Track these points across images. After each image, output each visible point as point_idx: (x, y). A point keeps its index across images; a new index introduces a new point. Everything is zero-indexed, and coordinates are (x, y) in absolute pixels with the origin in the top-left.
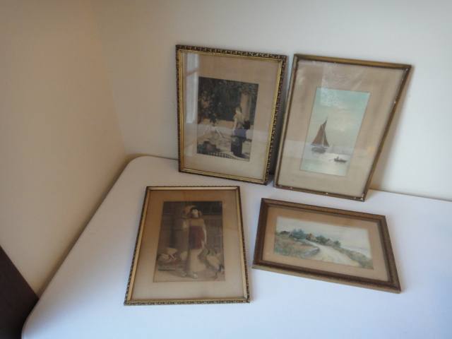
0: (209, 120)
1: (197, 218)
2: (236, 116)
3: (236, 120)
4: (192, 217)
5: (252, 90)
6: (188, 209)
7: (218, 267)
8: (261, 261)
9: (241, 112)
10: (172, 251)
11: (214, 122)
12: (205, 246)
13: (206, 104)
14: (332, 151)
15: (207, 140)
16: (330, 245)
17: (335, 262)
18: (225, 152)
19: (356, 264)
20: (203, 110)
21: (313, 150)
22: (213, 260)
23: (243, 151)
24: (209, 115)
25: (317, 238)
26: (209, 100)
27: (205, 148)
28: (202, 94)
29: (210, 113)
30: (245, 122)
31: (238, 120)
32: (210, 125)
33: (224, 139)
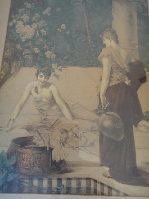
0: (34, 70)
2: (104, 52)
3: (105, 62)
9: (117, 42)
11: (48, 74)
18: (83, 172)
20: (19, 46)
24: (35, 55)
26: (35, 22)
27: (15, 165)
28: (20, 11)
29: (37, 50)
30: (131, 64)
31: (112, 60)
32: (35, 83)
33: (76, 122)
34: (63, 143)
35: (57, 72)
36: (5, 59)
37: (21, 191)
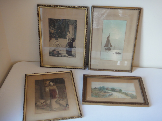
0: (55, 39)
1: (52, 86)
2: (67, 36)
3: (67, 38)
4: (50, 85)
5: (75, 23)
6: (48, 83)
7: (65, 105)
8: (85, 101)
9: (70, 34)
10: (42, 101)
11: (57, 40)
12: (58, 97)
13: (53, 31)
14: (114, 49)
15: (54, 49)
16: (117, 91)
17: (120, 98)
18: (64, 55)
19: (130, 98)
20: (51, 34)
21: (105, 49)
22: (63, 102)
23: (72, 53)
24: (54, 36)
25: (111, 89)
26: (54, 29)
27: (53, 53)
28: (51, 27)
29: (55, 35)
30: (72, 38)
31: (69, 37)
32: (55, 41)
33: (62, 48)
34: (60, 51)
35: (59, 39)
36: (49, 37)
37: (55, 56)
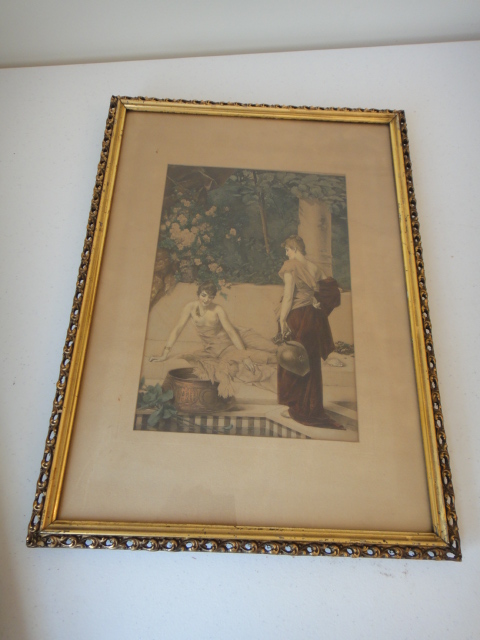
0: (194, 287)
2: (286, 266)
3: (288, 278)
5: (332, 192)
9: (304, 252)
11: (213, 292)
13: (185, 238)
15: (184, 364)
18: (257, 411)
20: (174, 256)
23: (329, 397)
24: (196, 268)
26: (195, 225)
27: (173, 401)
28: (175, 210)
29: (198, 262)
30: (321, 283)
31: (297, 277)
32: (196, 304)
33: (248, 352)
34: (232, 377)
35: (224, 290)
36: (157, 273)
37: (180, 430)
